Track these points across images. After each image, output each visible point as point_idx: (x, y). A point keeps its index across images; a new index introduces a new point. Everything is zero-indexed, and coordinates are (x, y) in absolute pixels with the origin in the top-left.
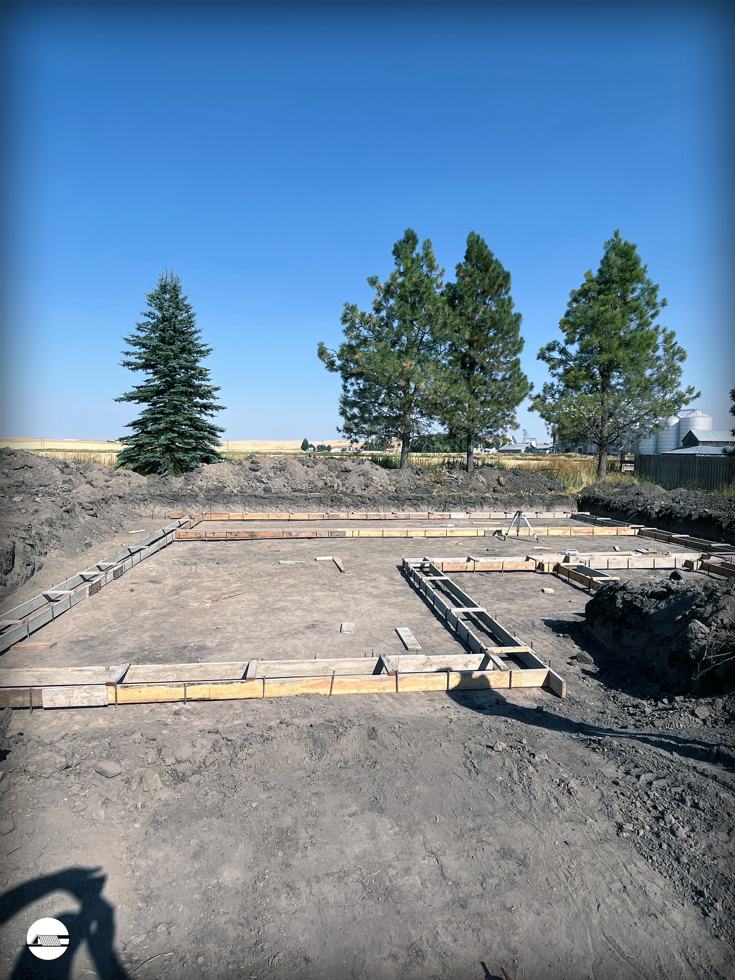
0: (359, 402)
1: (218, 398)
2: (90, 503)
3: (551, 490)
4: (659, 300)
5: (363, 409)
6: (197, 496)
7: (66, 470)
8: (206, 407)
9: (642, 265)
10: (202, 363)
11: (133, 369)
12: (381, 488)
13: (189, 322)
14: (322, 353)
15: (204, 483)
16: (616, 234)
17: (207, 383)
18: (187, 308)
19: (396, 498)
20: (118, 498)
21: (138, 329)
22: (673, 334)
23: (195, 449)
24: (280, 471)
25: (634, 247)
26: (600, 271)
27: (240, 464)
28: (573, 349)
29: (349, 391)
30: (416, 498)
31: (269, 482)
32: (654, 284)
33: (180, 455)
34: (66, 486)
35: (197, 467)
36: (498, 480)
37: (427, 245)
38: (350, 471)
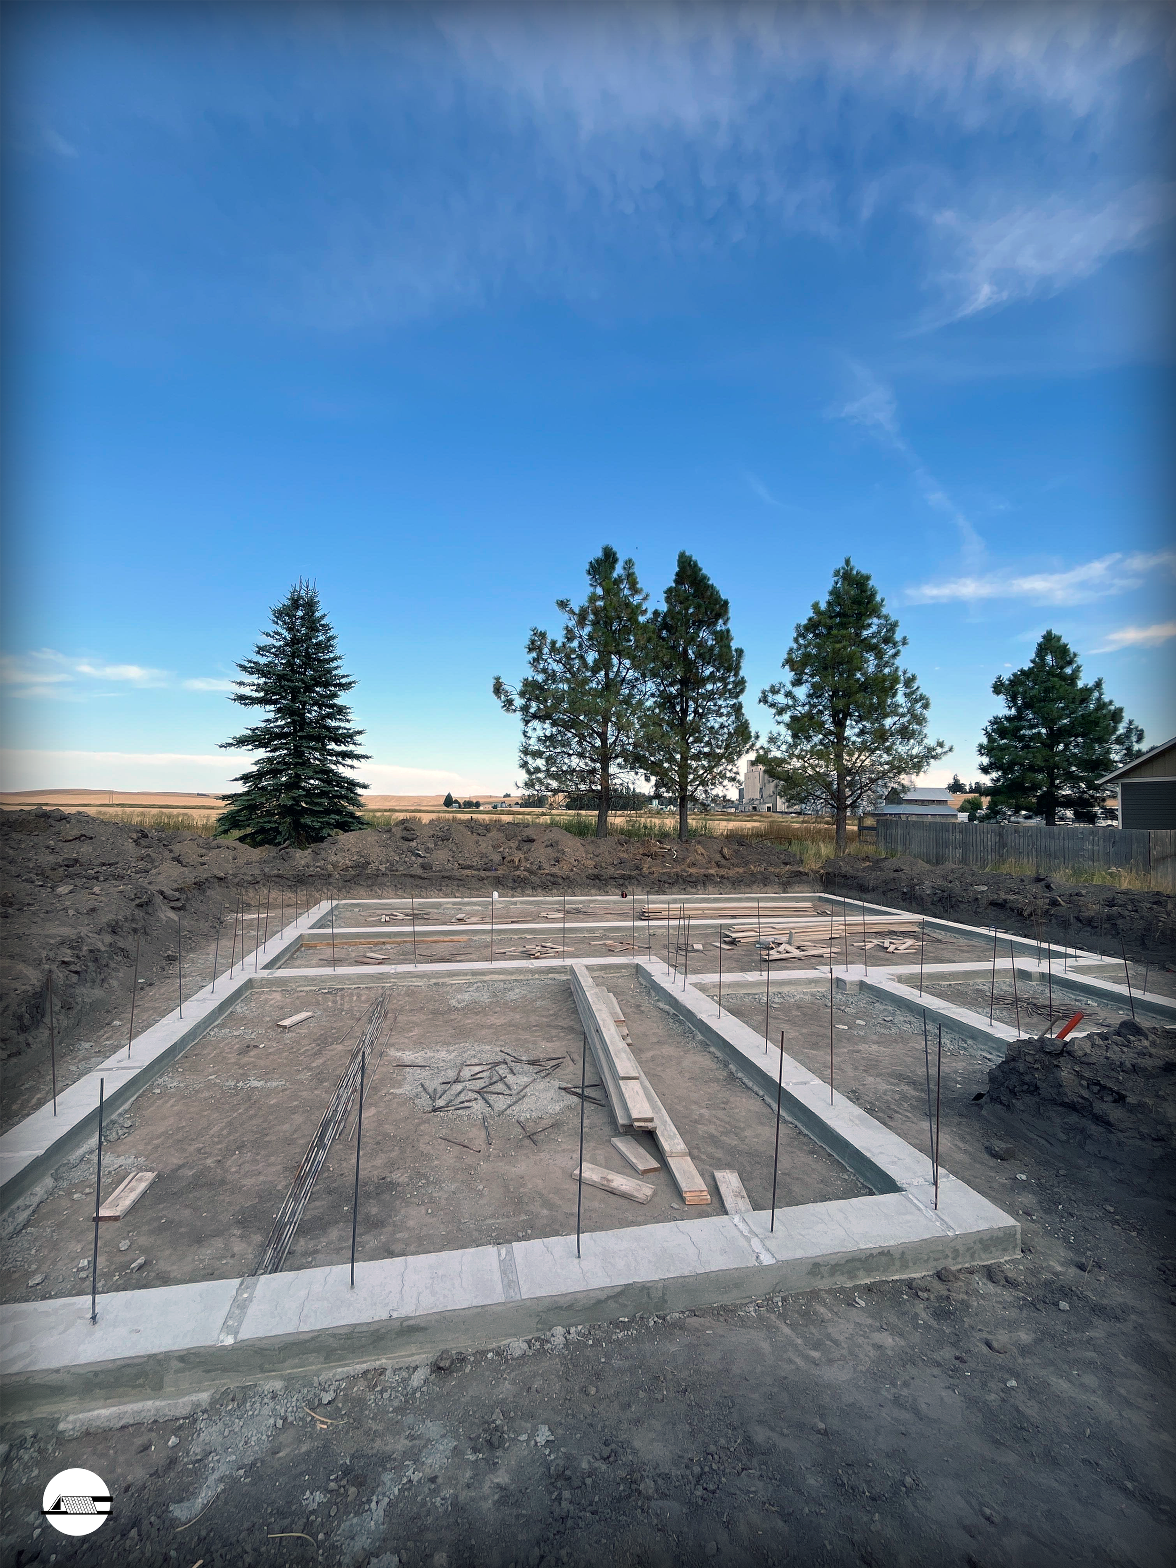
0: (544, 752)
1: (360, 745)
2: (176, 890)
3: (786, 864)
4: (898, 637)
5: (550, 760)
6: (330, 876)
7: (143, 842)
8: (345, 755)
9: (878, 598)
10: (343, 699)
11: (246, 704)
12: (576, 863)
13: (326, 646)
14: (498, 689)
15: (338, 858)
16: (848, 562)
17: (347, 725)
18: (326, 628)
19: (597, 877)
20: (216, 880)
21: (258, 653)
22: (914, 678)
23: (327, 812)
24: (443, 841)
25: (868, 578)
26: (829, 603)
27: (389, 831)
28: (801, 692)
29: (530, 738)
30: (623, 877)
31: (428, 855)
32: (893, 619)
33: (307, 820)
34: (142, 865)
35: (329, 835)
36: (721, 852)
37: (629, 563)
38: (534, 841)
